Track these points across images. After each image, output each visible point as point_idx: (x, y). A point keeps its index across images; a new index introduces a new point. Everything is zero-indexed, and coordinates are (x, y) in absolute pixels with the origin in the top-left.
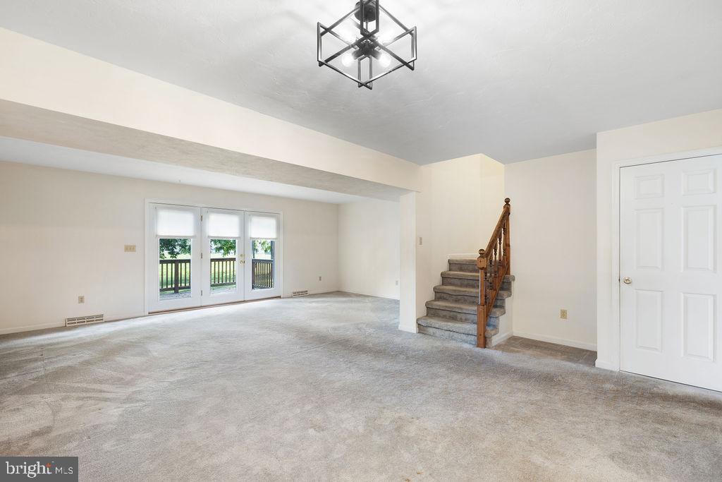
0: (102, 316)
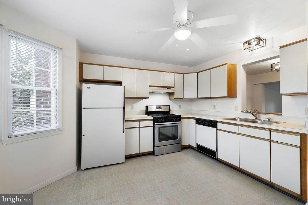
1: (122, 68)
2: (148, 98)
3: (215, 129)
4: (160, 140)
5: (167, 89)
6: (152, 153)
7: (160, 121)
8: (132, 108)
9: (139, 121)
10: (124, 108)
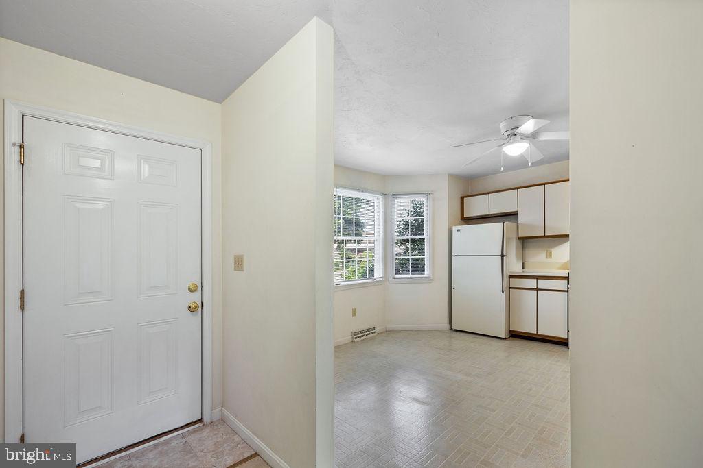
1: (518, 189)
8: (549, 256)
9: (537, 278)
10: (502, 256)
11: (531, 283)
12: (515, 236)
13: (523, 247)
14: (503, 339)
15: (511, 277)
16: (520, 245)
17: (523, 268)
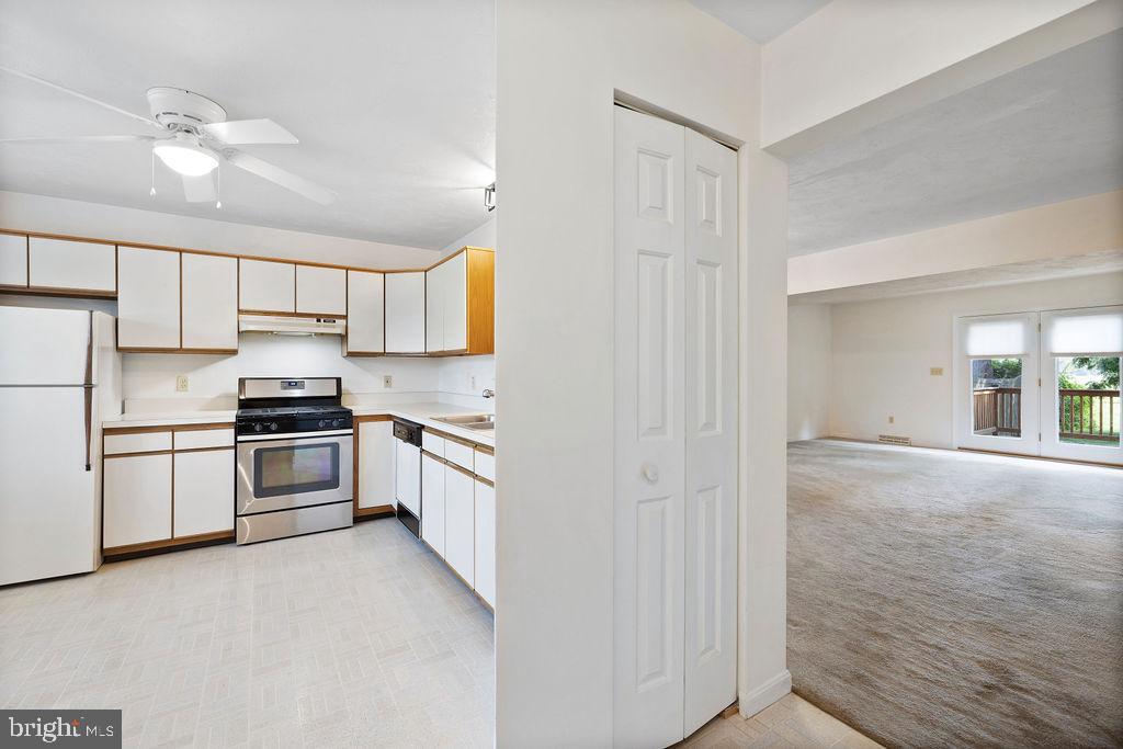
0: (907, 439)
1: (117, 246)
2: (234, 352)
3: (418, 449)
4: (260, 492)
5: (319, 321)
6: (228, 539)
7: (258, 428)
8: (183, 386)
9: (173, 429)
10: (88, 387)
11: (161, 441)
12: (111, 343)
13: (123, 370)
14: (89, 573)
15: (106, 431)
16: (119, 364)
17: (123, 412)
